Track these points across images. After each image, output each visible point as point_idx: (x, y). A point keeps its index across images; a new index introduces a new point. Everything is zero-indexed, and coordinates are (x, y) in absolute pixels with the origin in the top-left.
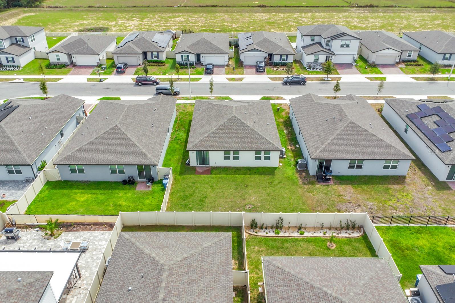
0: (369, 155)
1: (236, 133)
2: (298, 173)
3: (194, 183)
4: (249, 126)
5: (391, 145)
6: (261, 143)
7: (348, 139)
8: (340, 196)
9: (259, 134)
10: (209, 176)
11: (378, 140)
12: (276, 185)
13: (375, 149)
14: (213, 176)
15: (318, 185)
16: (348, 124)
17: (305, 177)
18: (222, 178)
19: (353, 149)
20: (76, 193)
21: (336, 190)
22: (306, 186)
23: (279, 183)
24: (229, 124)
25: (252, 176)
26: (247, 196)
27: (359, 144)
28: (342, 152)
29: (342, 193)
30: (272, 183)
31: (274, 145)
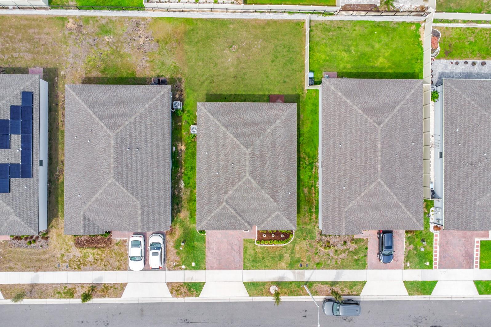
0: (110, 89)
1: (246, 124)
2: (182, 97)
3: (285, 82)
4: (231, 133)
5: (83, 100)
6: (219, 111)
7: (125, 109)
8: (152, 62)
9: (220, 122)
10: (270, 93)
11: (94, 107)
12: (207, 79)
13: (101, 97)
14: (267, 93)
15: (167, 77)
16: (118, 128)
17: (177, 91)
18: (259, 89)
19: (124, 96)
21: (152, 70)
22: (179, 76)
23: (204, 82)
24: (254, 136)
26: (235, 63)
27: (116, 102)
28: (137, 92)
29: (148, 65)
30: (211, 83)
31: (205, 108)
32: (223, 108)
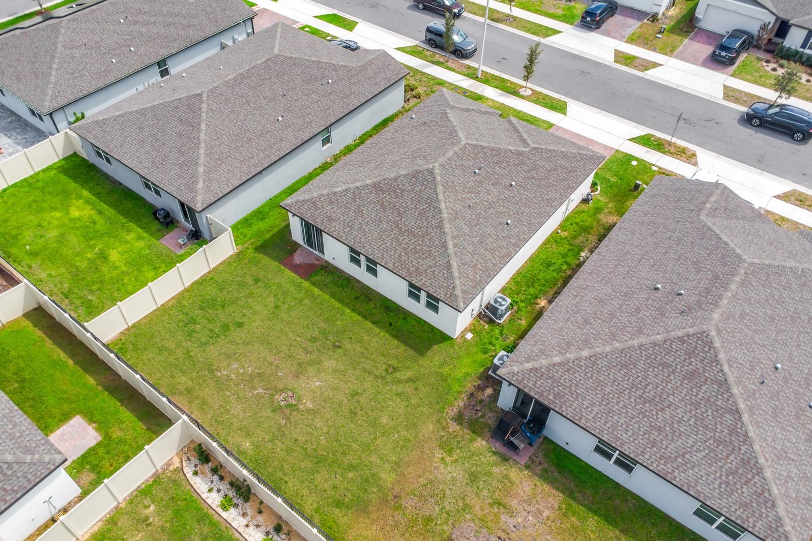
0: (662, 457)
1: (399, 214)
2: (479, 382)
3: (257, 281)
4: (440, 210)
5: (760, 471)
6: (430, 267)
7: (645, 378)
8: (499, 504)
9: (445, 242)
10: (300, 280)
11: (732, 432)
12: (399, 381)
13: (698, 451)
14: (306, 284)
15: (484, 443)
16: (688, 336)
17: (481, 401)
18: (314, 298)
19: (631, 412)
20: (79, 197)
21: (512, 483)
22: (454, 427)
23: (410, 380)
24: (403, 185)
25: (377, 330)
26: (311, 371)
27: (662, 410)
28: (593, 404)
29: (514, 503)
30: (396, 370)
31: (454, 287)
32: (417, 269)
